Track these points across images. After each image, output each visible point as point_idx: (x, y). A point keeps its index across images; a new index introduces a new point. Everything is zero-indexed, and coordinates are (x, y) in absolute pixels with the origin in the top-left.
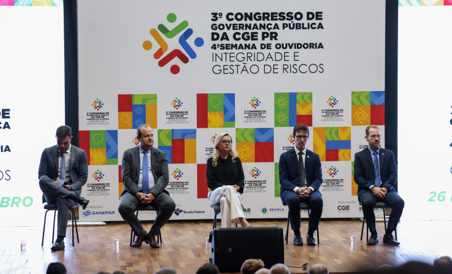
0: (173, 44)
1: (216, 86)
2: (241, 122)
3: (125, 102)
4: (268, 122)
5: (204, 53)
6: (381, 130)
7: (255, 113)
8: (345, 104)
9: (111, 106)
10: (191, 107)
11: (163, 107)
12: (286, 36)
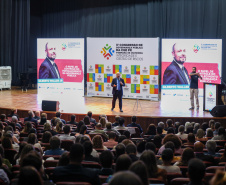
0: (107, 52)
1: (118, 63)
2: (123, 73)
3: (97, 66)
4: (129, 73)
5: (115, 54)
6: (157, 77)
7: (126, 70)
8: (148, 69)
9: (94, 67)
10: (111, 68)
11: (105, 68)
12: (134, 50)
